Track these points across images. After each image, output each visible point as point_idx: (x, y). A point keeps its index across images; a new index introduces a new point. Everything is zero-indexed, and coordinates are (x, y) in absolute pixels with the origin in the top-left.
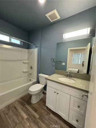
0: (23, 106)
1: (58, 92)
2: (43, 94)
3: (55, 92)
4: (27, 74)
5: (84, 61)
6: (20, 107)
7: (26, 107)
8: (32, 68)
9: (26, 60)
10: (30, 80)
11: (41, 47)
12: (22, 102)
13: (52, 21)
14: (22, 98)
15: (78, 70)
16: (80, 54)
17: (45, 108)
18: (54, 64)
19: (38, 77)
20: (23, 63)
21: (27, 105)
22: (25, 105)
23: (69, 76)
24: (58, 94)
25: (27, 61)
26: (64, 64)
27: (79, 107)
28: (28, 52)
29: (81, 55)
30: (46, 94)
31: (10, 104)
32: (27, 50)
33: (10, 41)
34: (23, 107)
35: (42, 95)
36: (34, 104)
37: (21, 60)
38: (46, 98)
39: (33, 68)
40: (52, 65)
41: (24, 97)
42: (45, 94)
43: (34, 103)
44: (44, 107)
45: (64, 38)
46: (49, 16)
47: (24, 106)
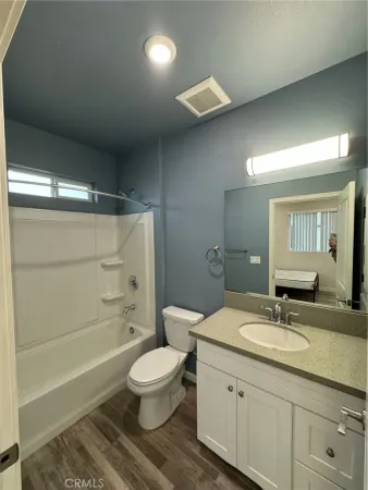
0: (111, 441)
1: (242, 387)
2: (183, 389)
3: (230, 389)
4: (117, 309)
5: (335, 235)
6: (99, 448)
7: (120, 447)
8: (134, 284)
9: (111, 255)
10: (132, 330)
11: (164, 207)
12: (106, 425)
13: (199, 114)
14: (103, 407)
15: (317, 277)
16: (319, 215)
17: (196, 451)
18: (219, 270)
19: (160, 322)
20: (104, 266)
21: (123, 435)
22: (117, 435)
23: (283, 319)
24: (241, 395)
25: (115, 261)
26: (255, 260)
27: (332, 455)
28: (121, 226)
29: (322, 217)
30: (195, 385)
31: (61, 435)
32: (114, 219)
33: (53, 192)
34: (109, 443)
35: (181, 392)
36: (150, 431)
37: (95, 258)
38: (194, 404)
39: (140, 286)
40: (213, 275)
41: (110, 400)
42: (189, 384)
43: (151, 428)
44: (189, 444)
45: (250, 173)
46: (188, 100)
47: (115, 443)
